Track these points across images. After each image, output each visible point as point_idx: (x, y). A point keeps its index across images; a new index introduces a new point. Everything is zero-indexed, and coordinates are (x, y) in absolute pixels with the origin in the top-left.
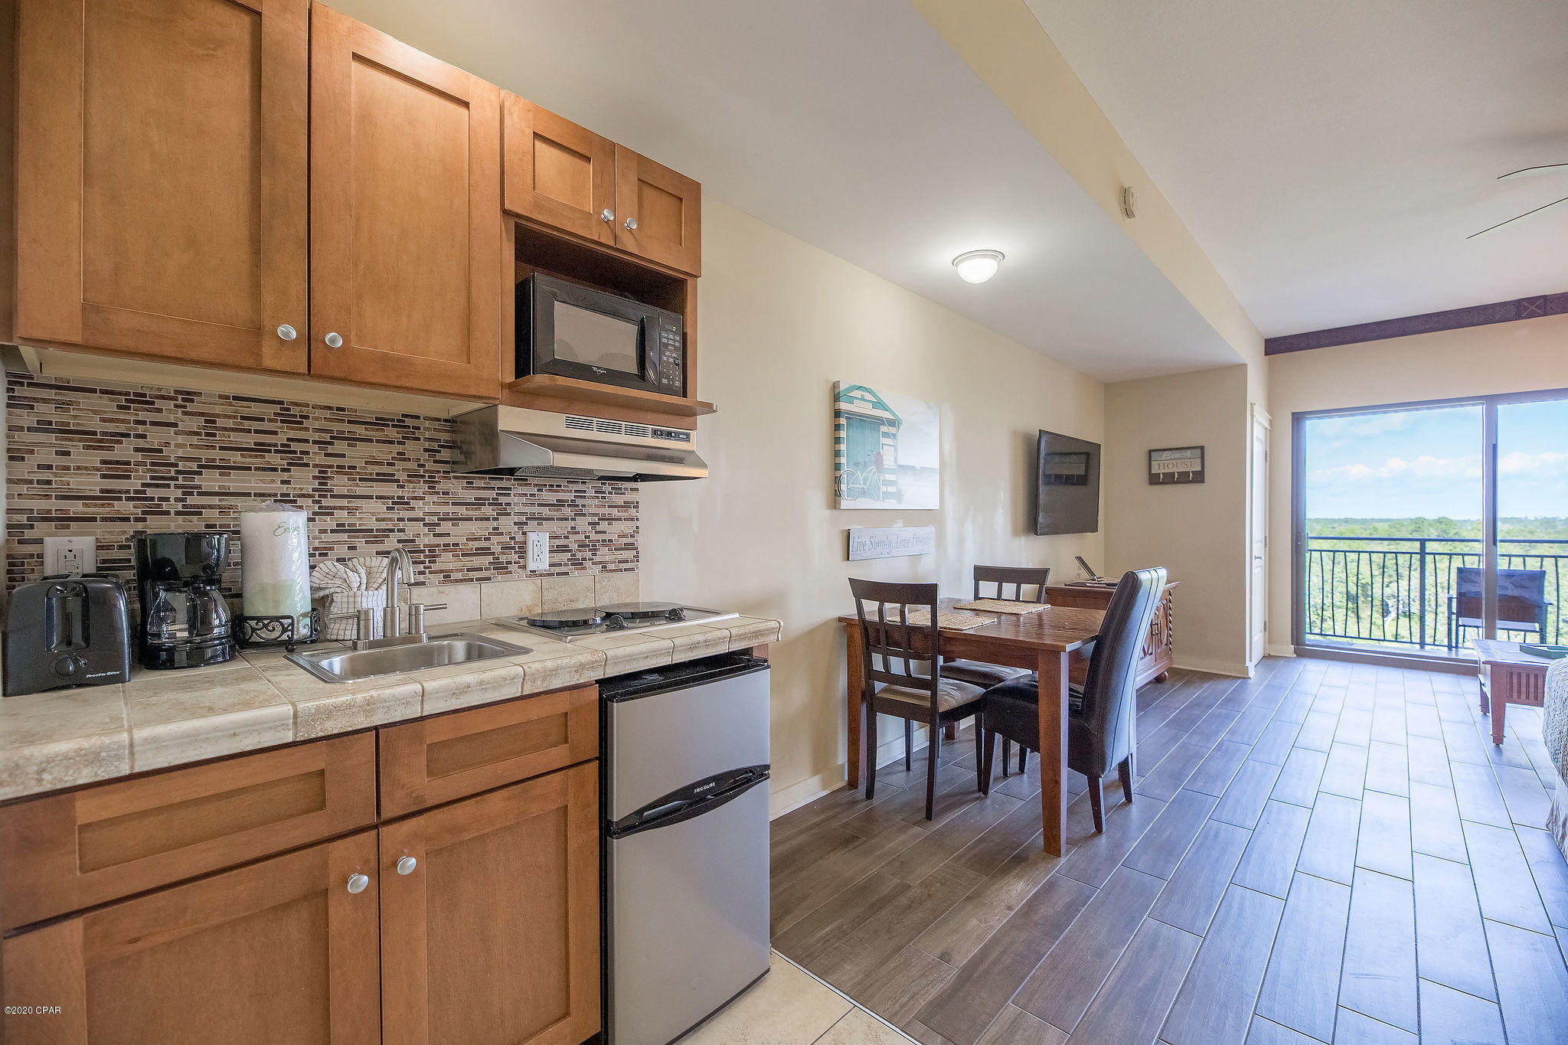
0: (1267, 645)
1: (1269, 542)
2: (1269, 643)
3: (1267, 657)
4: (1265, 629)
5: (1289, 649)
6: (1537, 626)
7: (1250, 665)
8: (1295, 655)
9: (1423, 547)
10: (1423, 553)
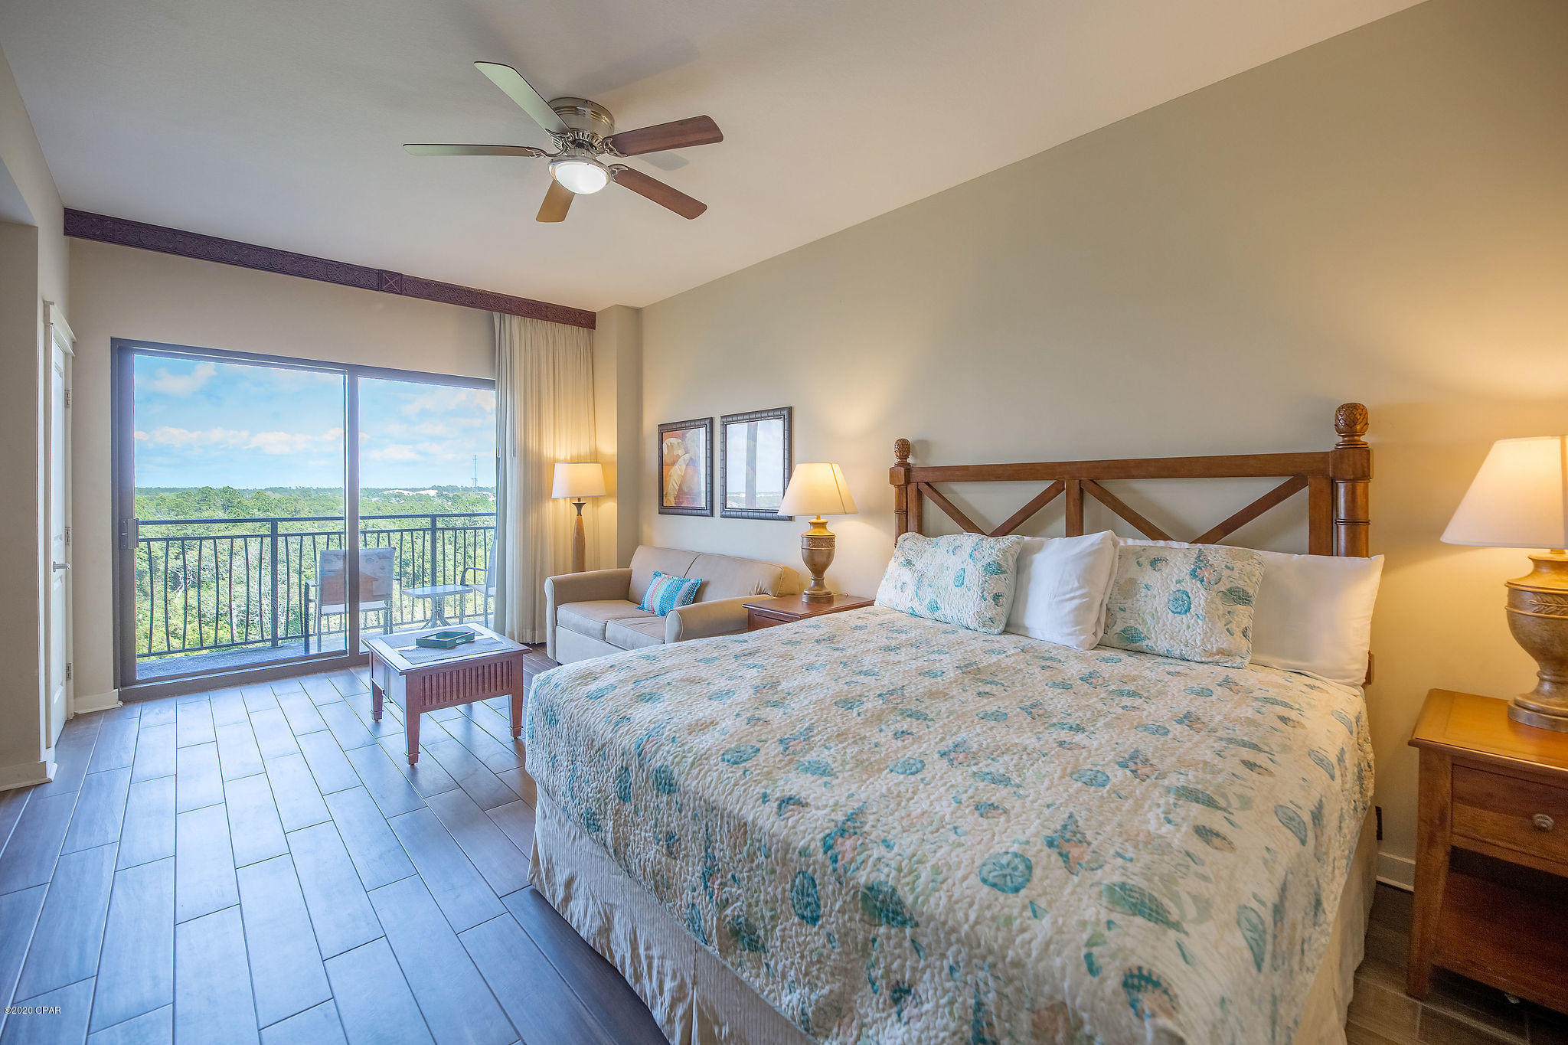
0: (72, 701)
1: (74, 537)
2: (75, 696)
3: (74, 720)
4: (68, 677)
5: (110, 697)
6: (381, 604)
7: (48, 755)
8: (121, 703)
9: (274, 528)
10: (274, 535)
